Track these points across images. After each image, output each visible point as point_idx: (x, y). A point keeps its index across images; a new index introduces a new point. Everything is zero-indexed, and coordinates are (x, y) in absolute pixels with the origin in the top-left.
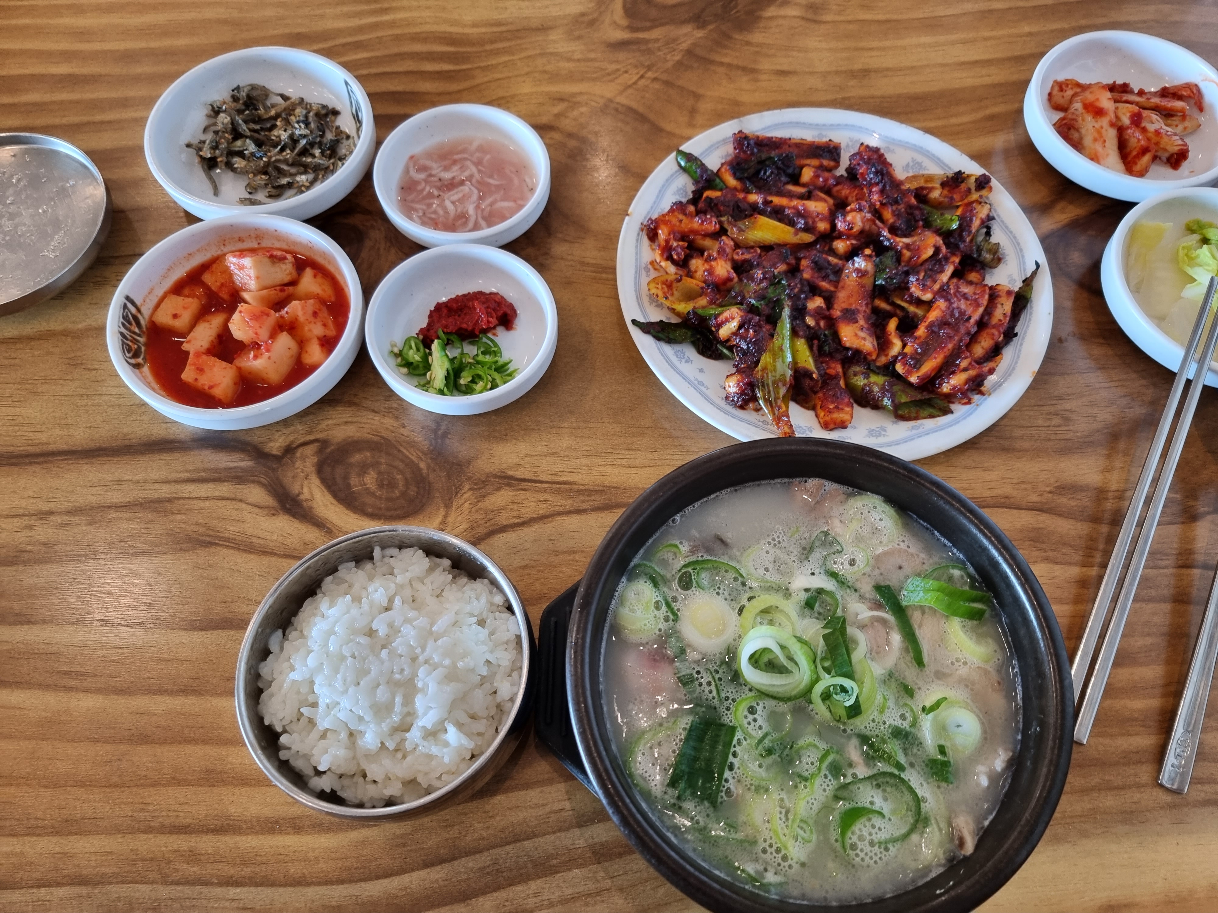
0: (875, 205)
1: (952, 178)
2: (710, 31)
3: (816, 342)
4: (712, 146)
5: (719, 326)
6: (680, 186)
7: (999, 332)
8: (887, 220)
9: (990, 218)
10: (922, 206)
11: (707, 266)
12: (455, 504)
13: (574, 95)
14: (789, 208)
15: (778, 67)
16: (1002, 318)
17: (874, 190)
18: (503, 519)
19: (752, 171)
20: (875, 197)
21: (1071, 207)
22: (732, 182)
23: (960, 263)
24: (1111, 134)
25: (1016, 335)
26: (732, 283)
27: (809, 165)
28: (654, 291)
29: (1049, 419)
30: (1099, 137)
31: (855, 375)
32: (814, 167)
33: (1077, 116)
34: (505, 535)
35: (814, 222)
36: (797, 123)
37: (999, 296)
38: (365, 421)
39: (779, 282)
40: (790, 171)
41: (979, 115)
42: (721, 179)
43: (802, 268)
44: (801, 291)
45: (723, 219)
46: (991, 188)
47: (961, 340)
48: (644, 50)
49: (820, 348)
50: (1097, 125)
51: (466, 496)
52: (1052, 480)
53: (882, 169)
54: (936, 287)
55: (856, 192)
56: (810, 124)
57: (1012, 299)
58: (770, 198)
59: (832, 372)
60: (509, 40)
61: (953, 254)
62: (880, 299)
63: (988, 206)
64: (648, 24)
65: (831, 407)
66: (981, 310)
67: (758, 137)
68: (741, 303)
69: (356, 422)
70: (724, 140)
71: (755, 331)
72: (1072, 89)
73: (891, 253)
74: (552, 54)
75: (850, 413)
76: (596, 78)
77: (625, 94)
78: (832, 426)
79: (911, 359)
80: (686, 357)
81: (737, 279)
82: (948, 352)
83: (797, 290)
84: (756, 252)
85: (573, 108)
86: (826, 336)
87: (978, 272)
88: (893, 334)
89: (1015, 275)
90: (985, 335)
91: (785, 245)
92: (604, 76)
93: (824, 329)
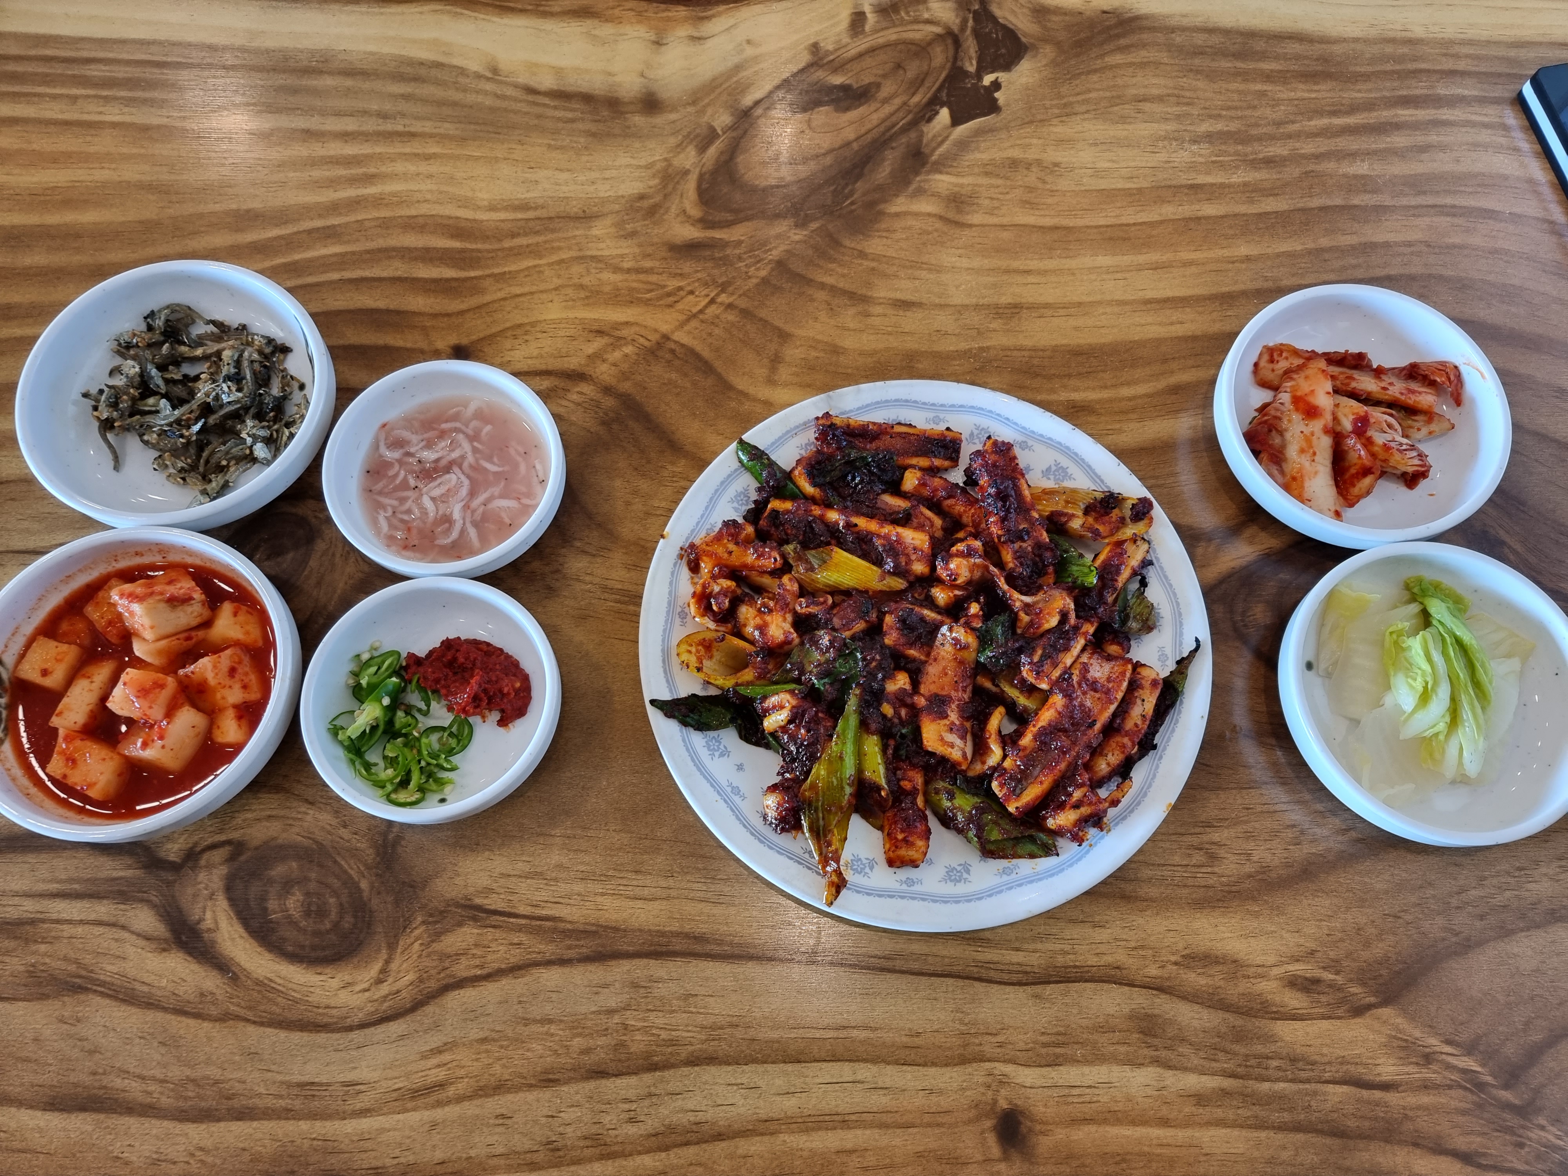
1: (1102, 500)
2: (812, 231)
3: (892, 743)
4: (788, 432)
5: (766, 712)
6: (740, 489)
7: (1133, 741)
8: (1006, 565)
9: (1146, 563)
10: (1056, 543)
11: (758, 621)
12: (401, 943)
13: (617, 326)
14: (879, 536)
15: (899, 295)
16: (1139, 722)
17: (992, 520)
18: (462, 969)
19: (836, 474)
20: (994, 528)
22: (808, 488)
23: (1095, 634)
24: (1325, 443)
25: (1154, 747)
26: (790, 647)
27: (913, 467)
28: (685, 657)
29: (1189, 855)
30: (1308, 448)
31: (937, 793)
32: (921, 469)
34: (462, 992)
35: (909, 562)
36: (907, 401)
37: (1141, 687)
38: (294, 815)
39: (851, 653)
40: (888, 475)
41: (1161, 384)
42: (794, 484)
43: (885, 628)
44: (880, 667)
45: (789, 548)
46: (1151, 518)
47: (1078, 756)
48: (720, 259)
49: (896, 749)
50: (1307, 431)
51: (417, 932)
52: (1181, 946)
54: (1056, 674)
56: (925, 403)
57: (1157, 692)
58: (855, 520)
59: (906, 785)
60: (537, 233)
61: (1087, 620)
62: (984, 676)
63: (1145, 545)
64: (729, 217)
65: (900, 836)
66: (1113, 708)
67: (848, 424)
68: (798, 681)
69: (283, 817)
70: (805, 424)
71: (808, 731)
72: (1287, 358)
73: (1004, 617)
74: (593, 258)
75: (923, 849)
76: (650, 300)
77: (686, 328)
78: (898, 864)
79: (1011, 778)
80: (722, 747)
81: (797, 641)
82: (1059, 774)
83: (874, 664)
84: (825, 602)
85: (614, 346)
86: (903, 736)
87: (1120, 644)
88: (993, 736)
89: (1169, 651)
90: (1114, 745)
91: (866, 592)
92: (660, 298)
93: (902, 723)
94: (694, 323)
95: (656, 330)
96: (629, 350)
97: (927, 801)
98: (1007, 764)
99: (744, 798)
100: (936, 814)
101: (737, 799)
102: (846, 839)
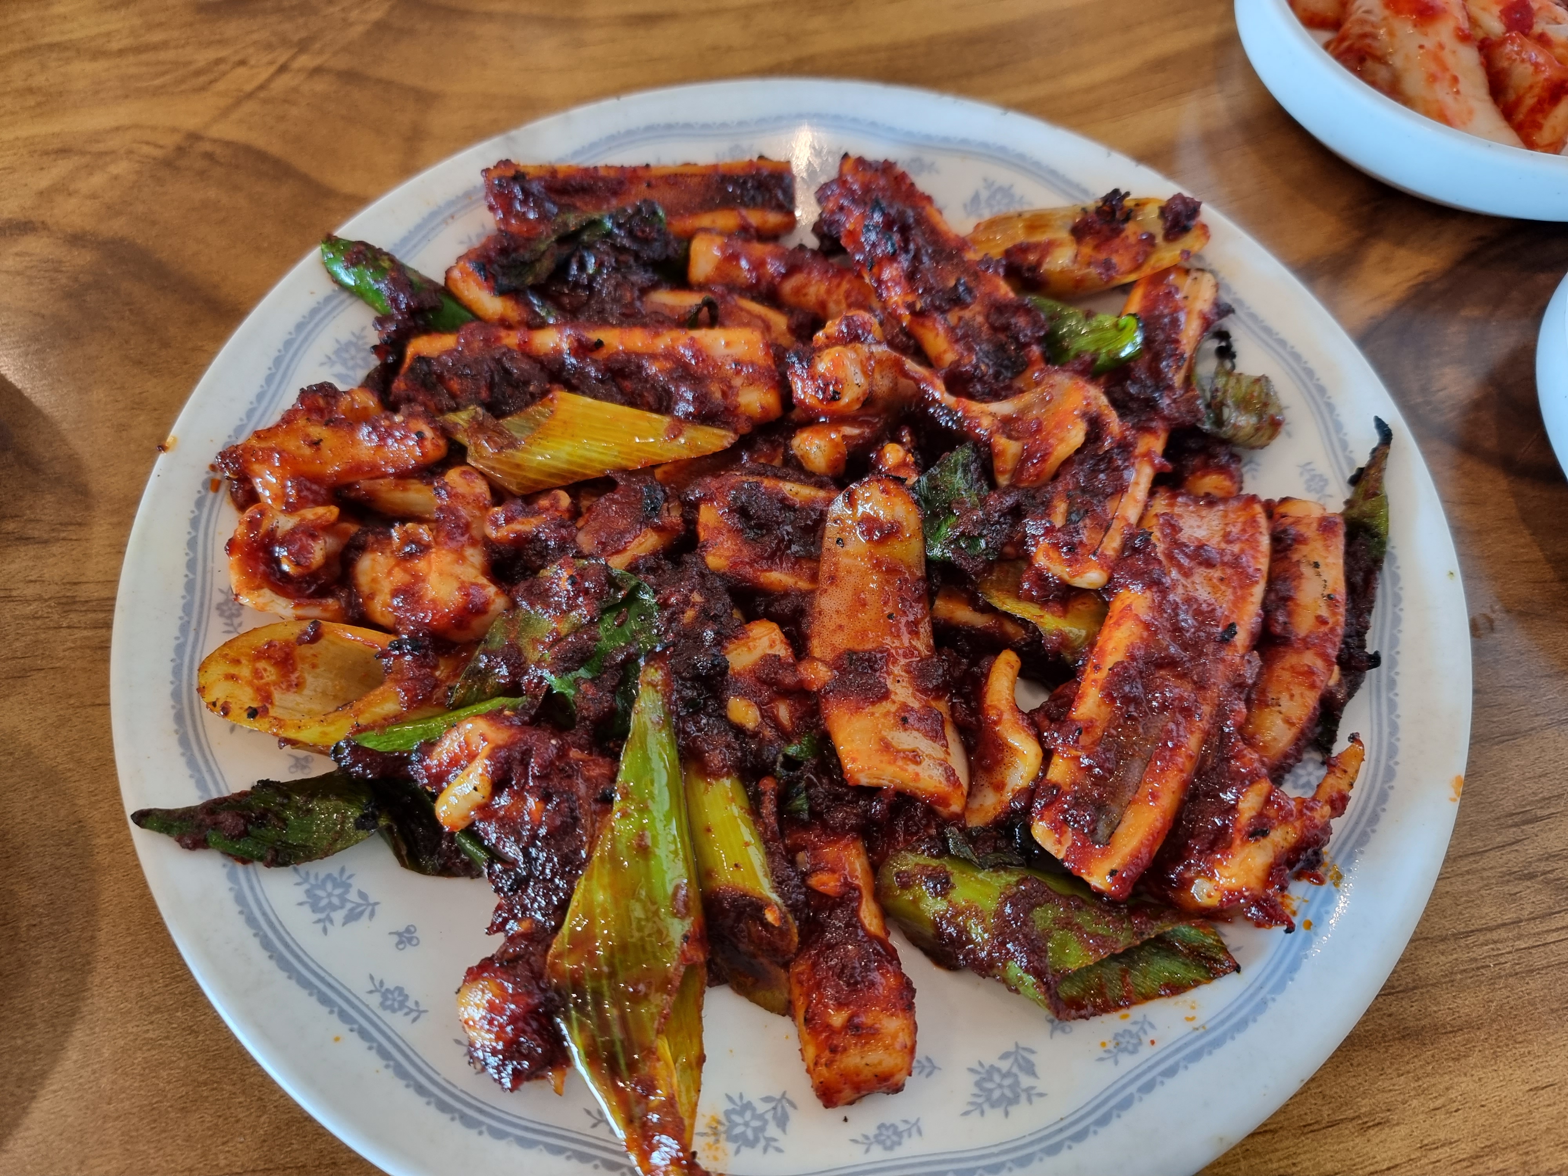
0: (898, 319)
1: (1099, 211)
3: (768, 785)
4: (433, 215)
5: (439, 779)
6: (345, 336)
7: (1325, 657)
8: (939, 358)
9: (1222, 310)
10: (1030, 299)
11: (399, 577)
14: (653, 357)
16: (1324, 612)
17: (886, 274)
19: (545, 266)
20: (896, 295)
21: (1402, 255)
22: (489, 303)
23: (1166, 454)
24: (1467, 61)
25: (1375, 660)
26: (485, 619)
27: (706, 230)
28: (220, 691)
30: (1441, 71)
31: (905, 886)
32: (721, 233)
33: (1373, 25)
35: (728, 391)
36: (669, 127)
37: (1300, 540)
39: (632, 598)
40: (655, 251)
41: (1133, 61)
42: (456, 300)
43: (703, 535)
44: (706, 617)
45: (461, 418)
46: (1204, 227)
47: (1221, 714)
49: (783, 799)
50: (1429, 43)
53: (901, 214)
54: (1112, 544)
55: (845, 286)
56: (705, 126)
57: (1339, 543)
58: (594, 335)
62: (950, 597)
63: (1207, 281)
65: (837, 1019)
66: (1258, 591)
67: (553, 172)
68: (513, 689)
71: (546, 798)
73: (961, 454)
74: (52, 47)
75: (903, 1038)
76: (163, 86)
77: (235, 116)
78: (848, 1093)
79: (1076, 804)
80: (353, 896)
81: (499, 603)
82: (1188, 766)
83: (690, 614)
84: (554, 506)
85: (90, 169)
86: (791, 763)
87: (1222, 470)
88: (1007, 716)
89: (1323, 466)
90: (1286, 676)
91: (649, 469)
92: (182, 81)
93: (786, 736)
94: (249, 107)
95: (174, 130)
96: (121, 168)
97: (887, 913)
98: (1059, 771)
99: (417, 1013)
100: (915, 940)
101: (398, 1022)
102: (701, 1059)
